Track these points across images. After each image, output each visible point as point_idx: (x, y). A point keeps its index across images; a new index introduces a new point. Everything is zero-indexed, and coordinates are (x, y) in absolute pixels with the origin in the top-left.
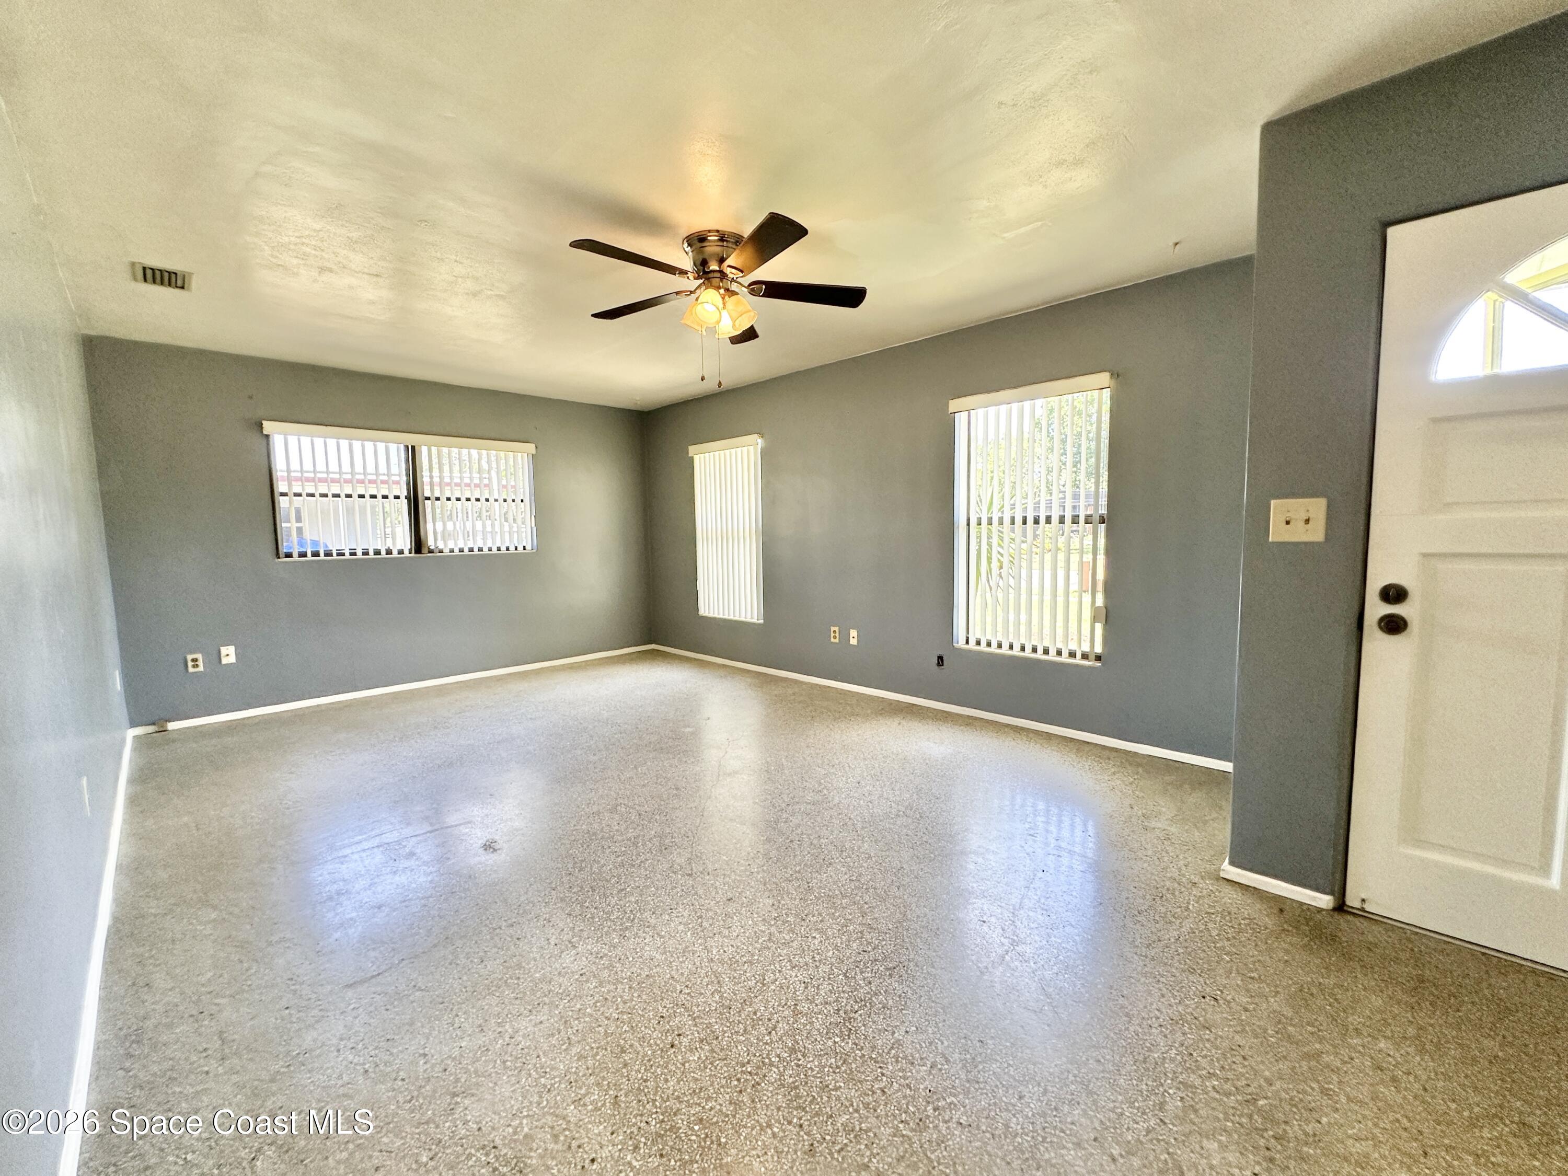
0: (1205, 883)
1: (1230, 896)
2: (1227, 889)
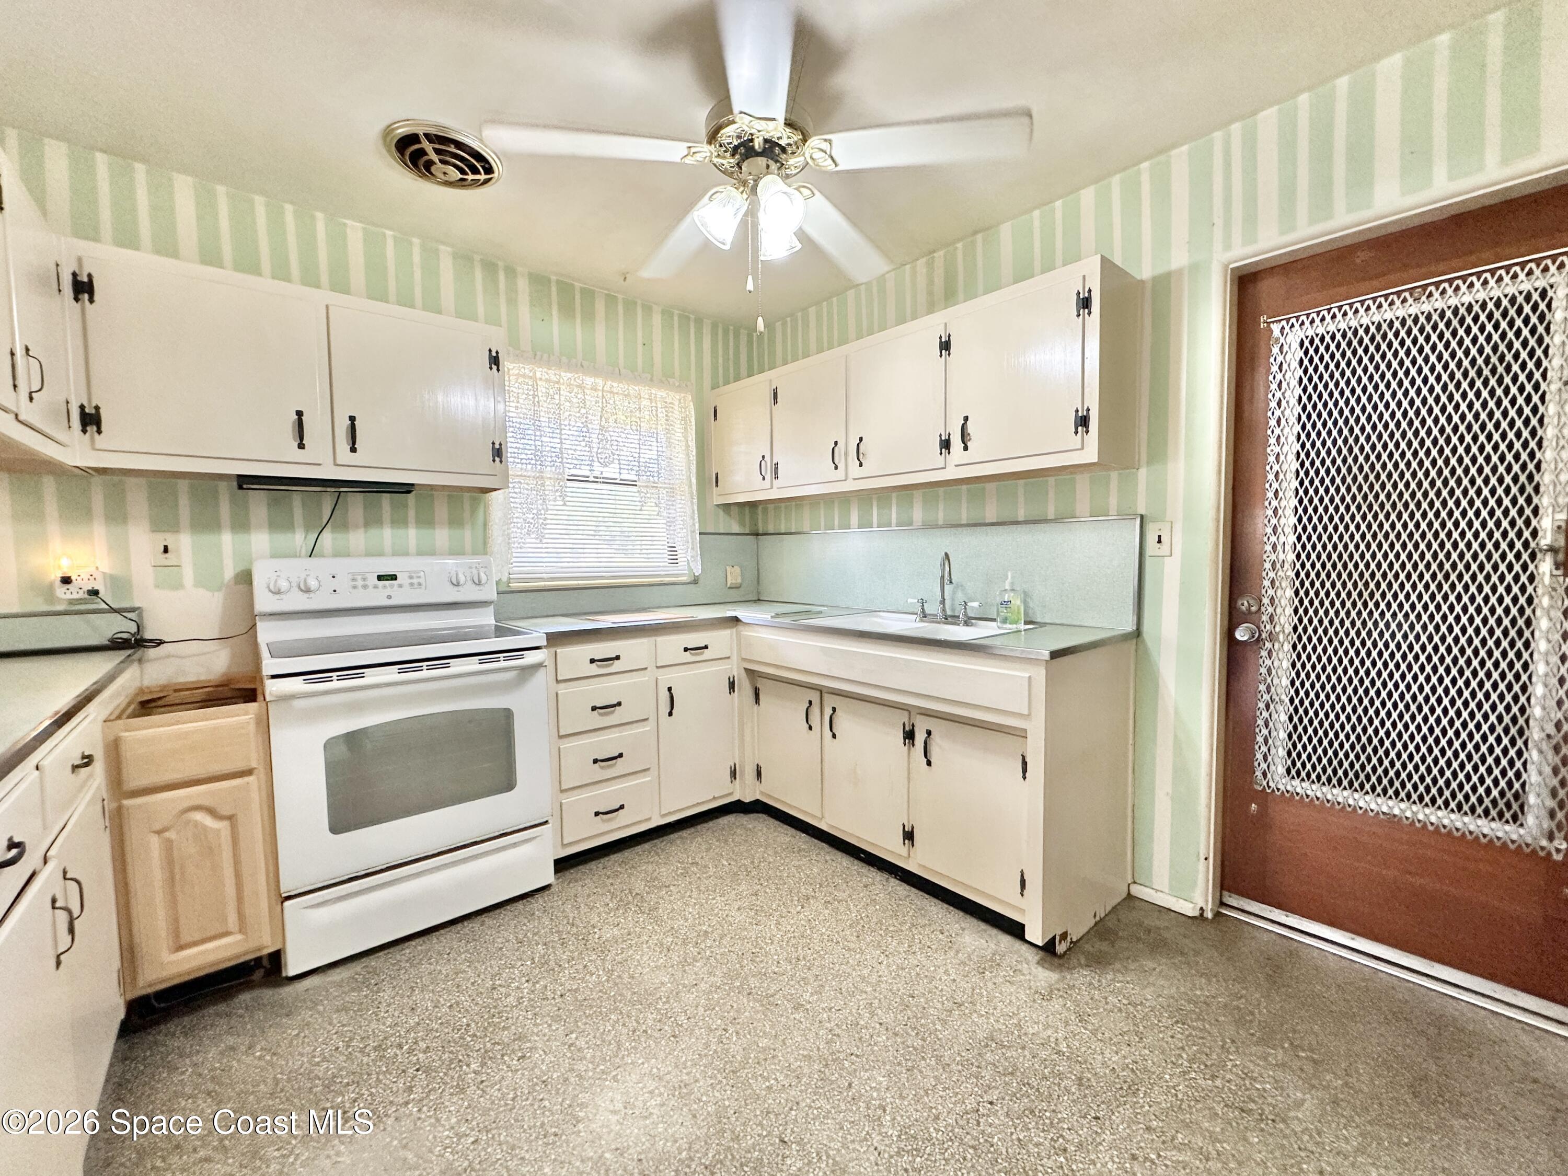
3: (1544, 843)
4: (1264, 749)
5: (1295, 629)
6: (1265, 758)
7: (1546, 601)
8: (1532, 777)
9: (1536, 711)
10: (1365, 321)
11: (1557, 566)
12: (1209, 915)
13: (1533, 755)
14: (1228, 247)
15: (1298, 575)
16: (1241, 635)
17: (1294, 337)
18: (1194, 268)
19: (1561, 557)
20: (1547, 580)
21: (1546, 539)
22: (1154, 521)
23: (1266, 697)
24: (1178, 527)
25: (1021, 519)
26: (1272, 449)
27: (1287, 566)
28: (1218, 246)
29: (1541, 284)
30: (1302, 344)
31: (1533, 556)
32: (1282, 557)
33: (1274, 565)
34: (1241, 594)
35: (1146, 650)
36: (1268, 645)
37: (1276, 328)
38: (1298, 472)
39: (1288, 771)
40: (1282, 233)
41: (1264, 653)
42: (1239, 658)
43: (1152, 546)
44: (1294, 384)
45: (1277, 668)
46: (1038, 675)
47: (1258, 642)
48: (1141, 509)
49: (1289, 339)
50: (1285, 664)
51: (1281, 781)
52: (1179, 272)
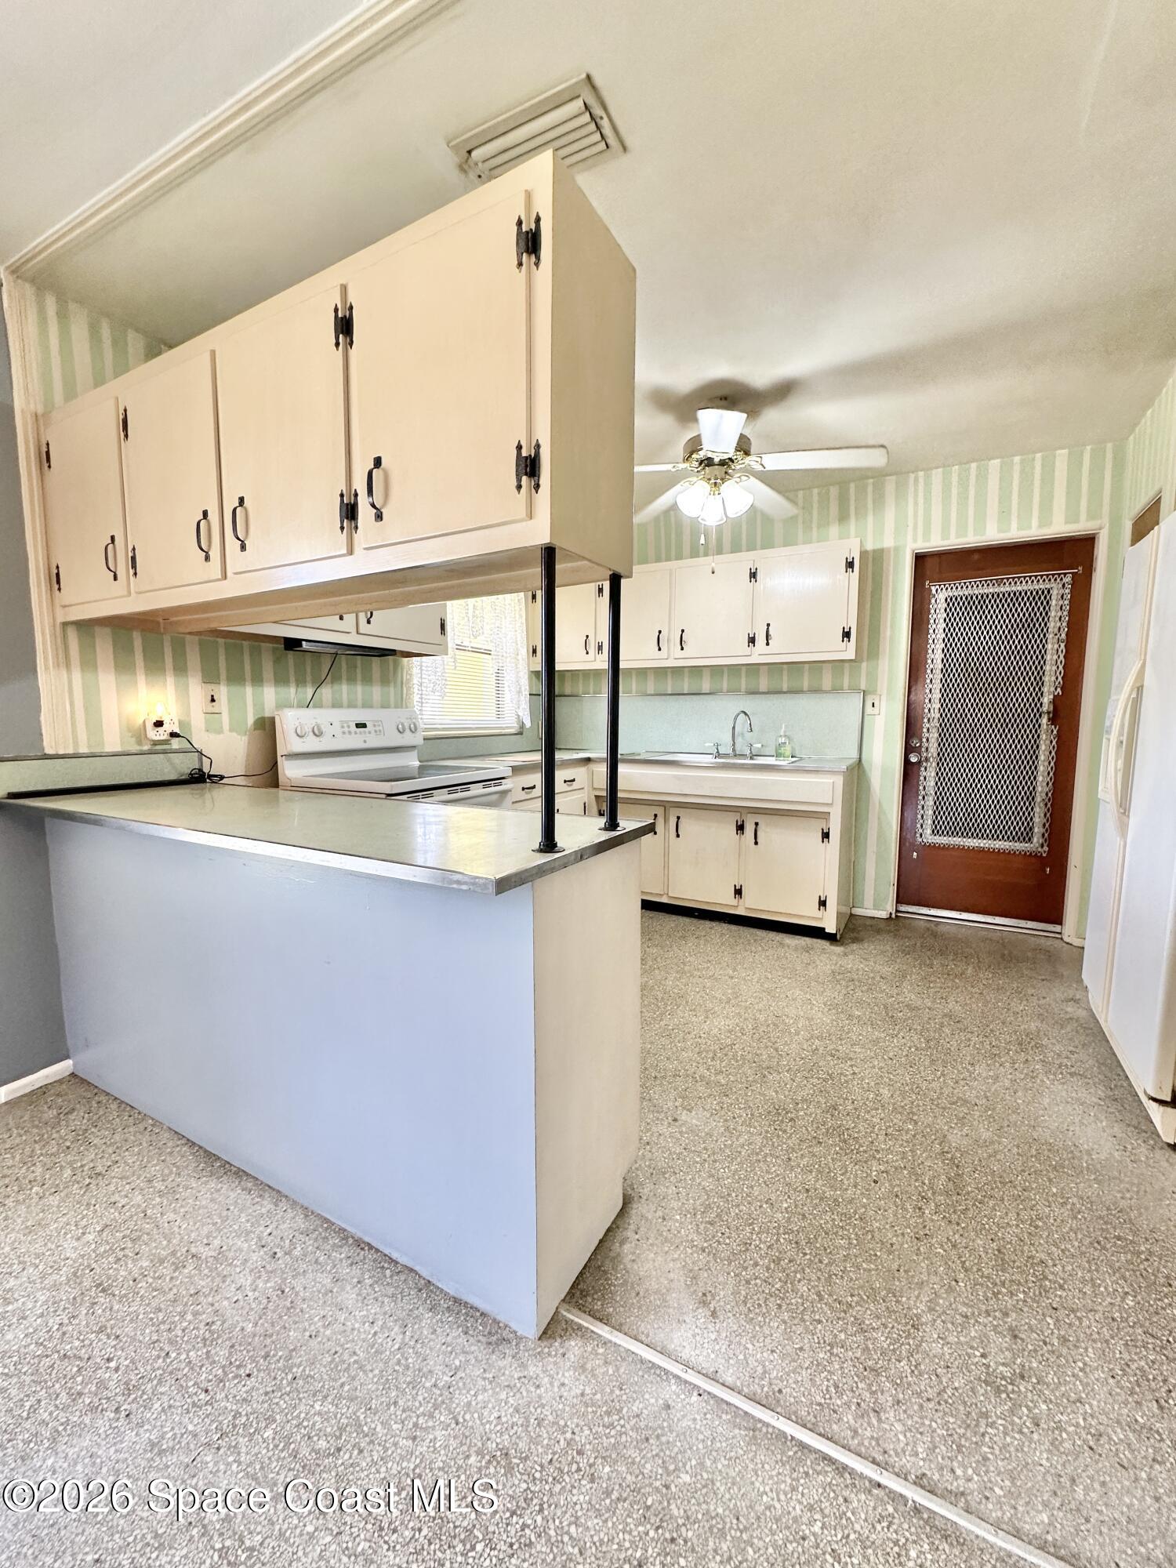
3: (1040, 849)
4: (921, 821)
5: (939, 754)
6: (922, 826)
7: (1044, 737)
8: (1036, 820)
9: (1039, 789)
10: (976, 592)
11: (1049, 720)
12: (893, 916)
13: (1037, 809)
14: (915, 540)
15: (941, 725)
16: (913, 759)
17: (942, 596)
18: (896, 549)
19: (1051, 715)
20: (1045, 727)
21: (1045, 709)
22: (870, 693)
23: (923, 793)
24: (884, 698)
25: (785, 689)
26: (930, 655)
27: (936, 720)
28: (910, 537)
29: (1048, 586)
30: (946, 600)
31: (1040, 716)
32: (933, 715)
33: (929, 720)
34: (912, 737)
35: (864, 771)
36: (924, 764)
37: (933, 589)
38: (942, 670)
39: (933, 831)
40: (943, 539)
41: (923, 769)
42: (910, 772)
43: (869, 709)
44: (942, 621)
45: (929, 776)
46: (839, 780)
47: (919, 763)
48: (863, 687)
49: (940, 596)
50: (933, 774)
51: (929, 837)
52: (889, 549)
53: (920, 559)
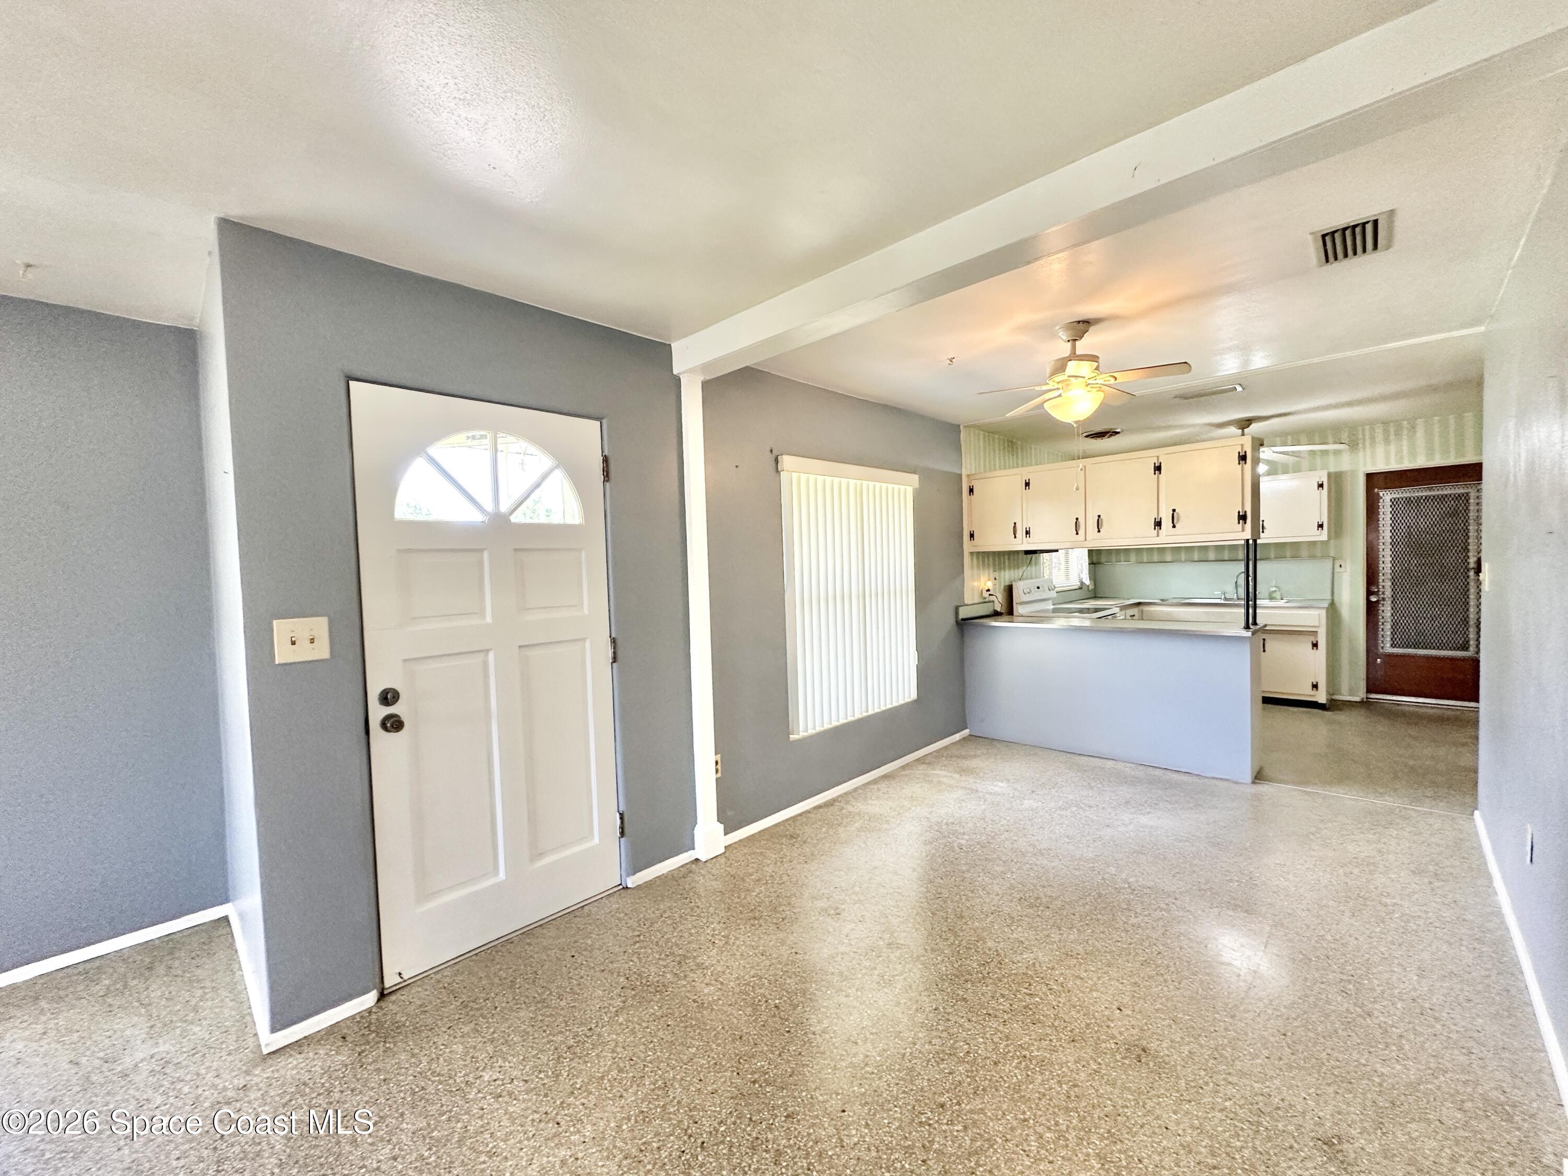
0: (256, 1075)
1: (291, 1067)
2: (282, 1061)
3: (1475, 655)
4: (1382, 639)
5: (1392, 596)
6: (1383, 643)
7: (1472, 584)
8: (1471, 636)
9: (1472, 616)
10: (1413, 495)
11: (1475, 573)
12: (1365, 700)
13: (1471, 629)
14: (1365, 466)
16: (1374, 599)
18: (1352, 471)
19: (1476, 570)
20: (1472, 577)
21: (1471, 566)
22: (1338, 559)
23: (1382, 620)
24: (1348, 561)
26: (1381, 534)
27: (1388, 575)
28: (1361, 464)
29: (1466, 491)
30: (1391, 500)
31: (1468, 571)
32: (1387, 571)
33: (1384, 574)
34: (1371, 585)
35: (1336, 608)
36: (1382, 602)
37: (1381, 495)
38: (1391, 543)
39: (1392, 646)
40: (1386, 465)
41: (1381, 606)
42: (1372, 609)
43: (1337, 569)
44: (1389, 513)
45: (1386, 611)
46: (1323, 613)
47: (1378, 602)
48: (1332, 554)
49: (1387, 497)
50: (1389, 608)
51: (1388, 649)
52: (1346, 472)
53: (1370, 477)
